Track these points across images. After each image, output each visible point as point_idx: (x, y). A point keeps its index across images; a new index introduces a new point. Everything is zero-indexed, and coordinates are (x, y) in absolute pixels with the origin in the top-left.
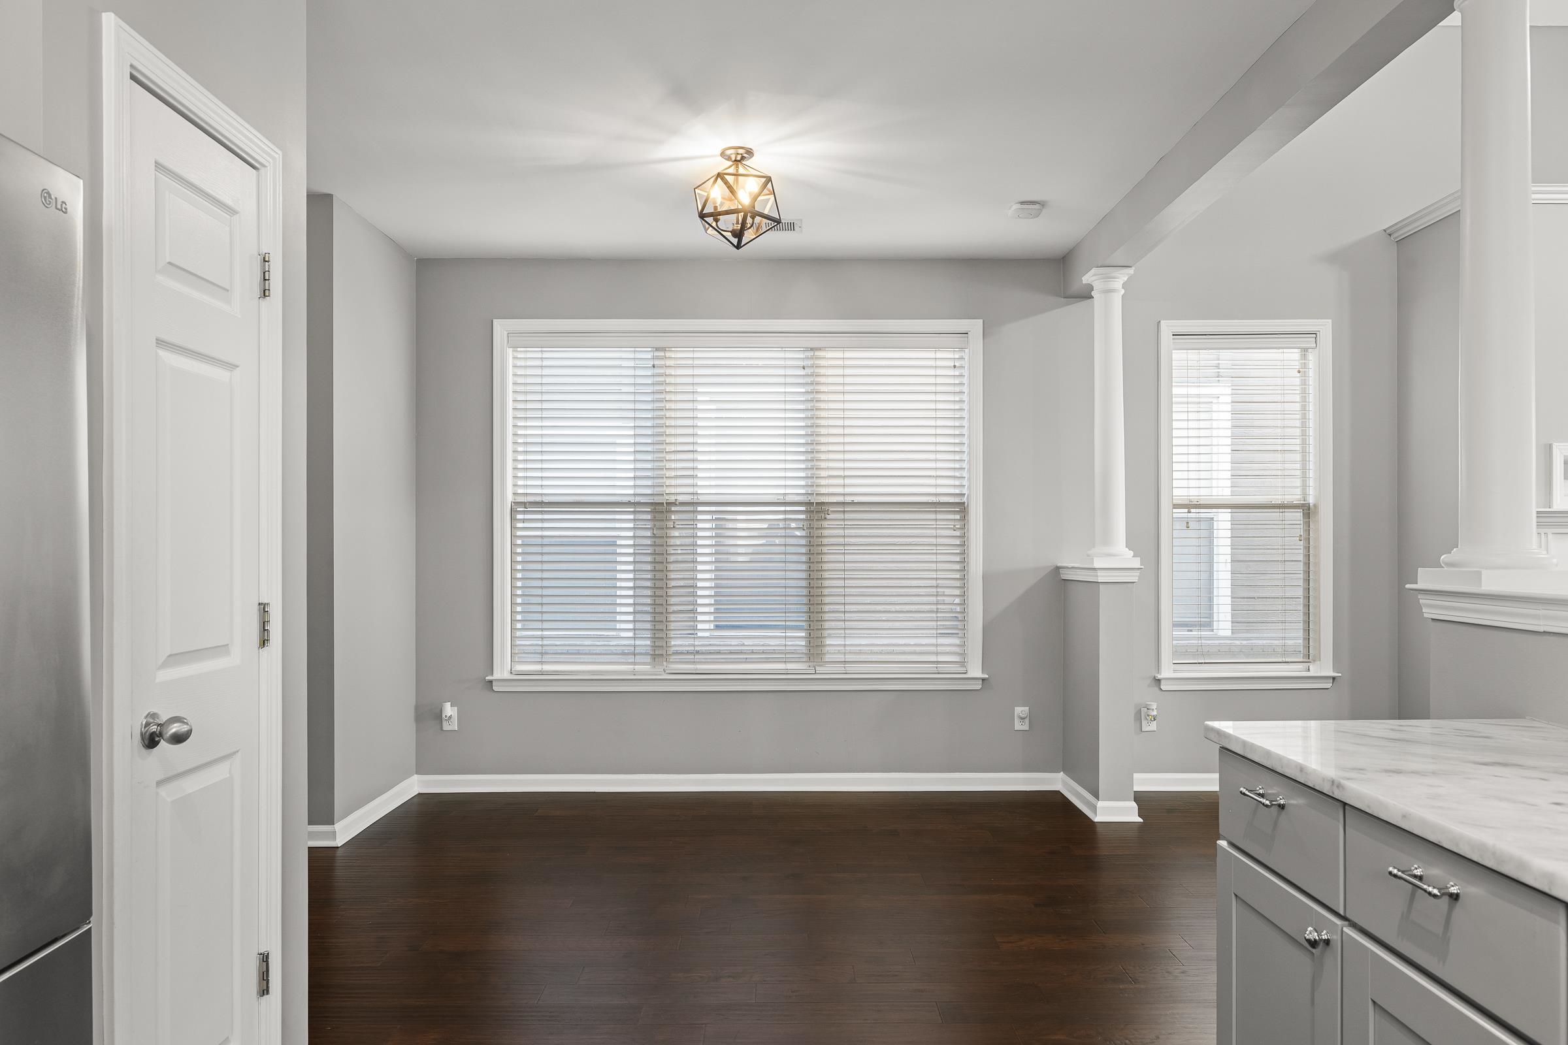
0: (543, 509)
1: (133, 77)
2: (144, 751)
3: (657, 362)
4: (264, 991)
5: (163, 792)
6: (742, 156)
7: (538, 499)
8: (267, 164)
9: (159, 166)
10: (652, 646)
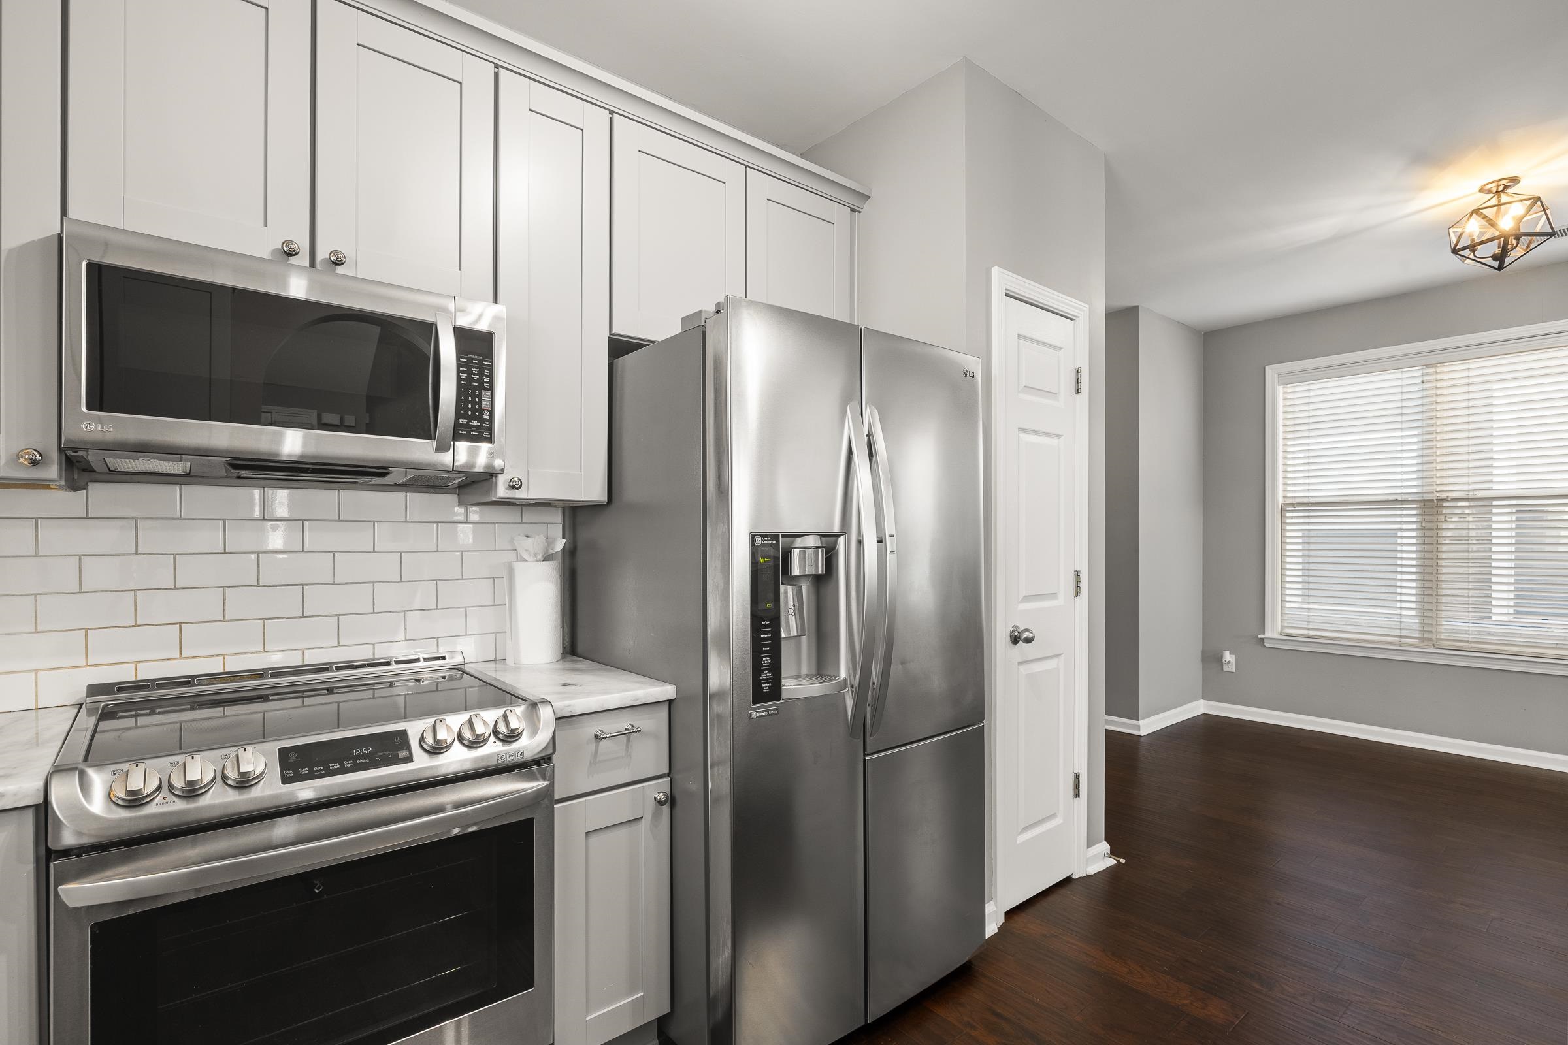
0: (1310, 508)
1: (1007, 295)
2: (1011, 645)
3: (1425, 378)
4: (1077, 795)
5: (1022, 668)
6: (1504, 187)
7: (1306, 500)
8: (1080, 315)
9: (1020, 336)
10: (1421, 623)
